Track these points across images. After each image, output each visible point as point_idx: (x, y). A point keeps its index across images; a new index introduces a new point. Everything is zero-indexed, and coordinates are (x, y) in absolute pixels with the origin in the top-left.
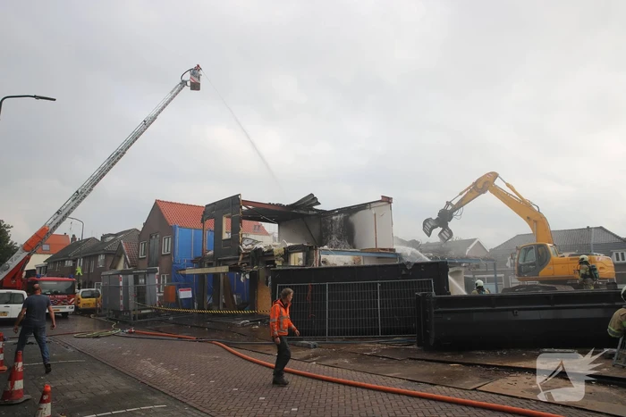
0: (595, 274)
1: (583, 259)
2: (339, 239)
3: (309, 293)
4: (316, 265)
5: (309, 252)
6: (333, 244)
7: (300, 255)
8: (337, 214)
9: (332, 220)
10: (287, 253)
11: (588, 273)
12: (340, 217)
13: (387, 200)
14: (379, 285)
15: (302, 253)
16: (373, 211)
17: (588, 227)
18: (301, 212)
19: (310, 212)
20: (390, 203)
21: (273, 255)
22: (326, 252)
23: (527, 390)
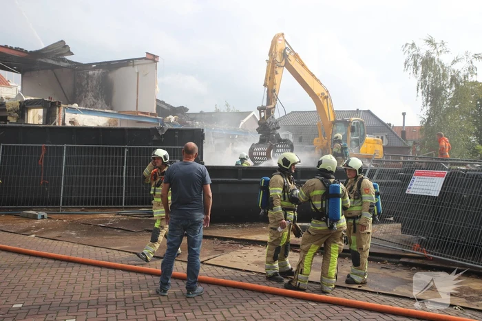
0: (346, 153)
1: (337, 137)
2: (95, 98)
3: (42, 155)
4: (58, 124)
5: (50, 109)
6: (88, 103)
7: (40, 112)
8: (94, 69)
9: (88, 76)
10: (24, 108)
11: (340, 152)
12: (97, 73)
13: (153, 59)
14: (126, 150)
15: (42, 110)
16: (136, 69)
17: (358, 109)
18: (50, 61)
19: (62, 64)
20: (156, 62)
21: (5, 110)
22: (74, 111)
23: (253, 263)
